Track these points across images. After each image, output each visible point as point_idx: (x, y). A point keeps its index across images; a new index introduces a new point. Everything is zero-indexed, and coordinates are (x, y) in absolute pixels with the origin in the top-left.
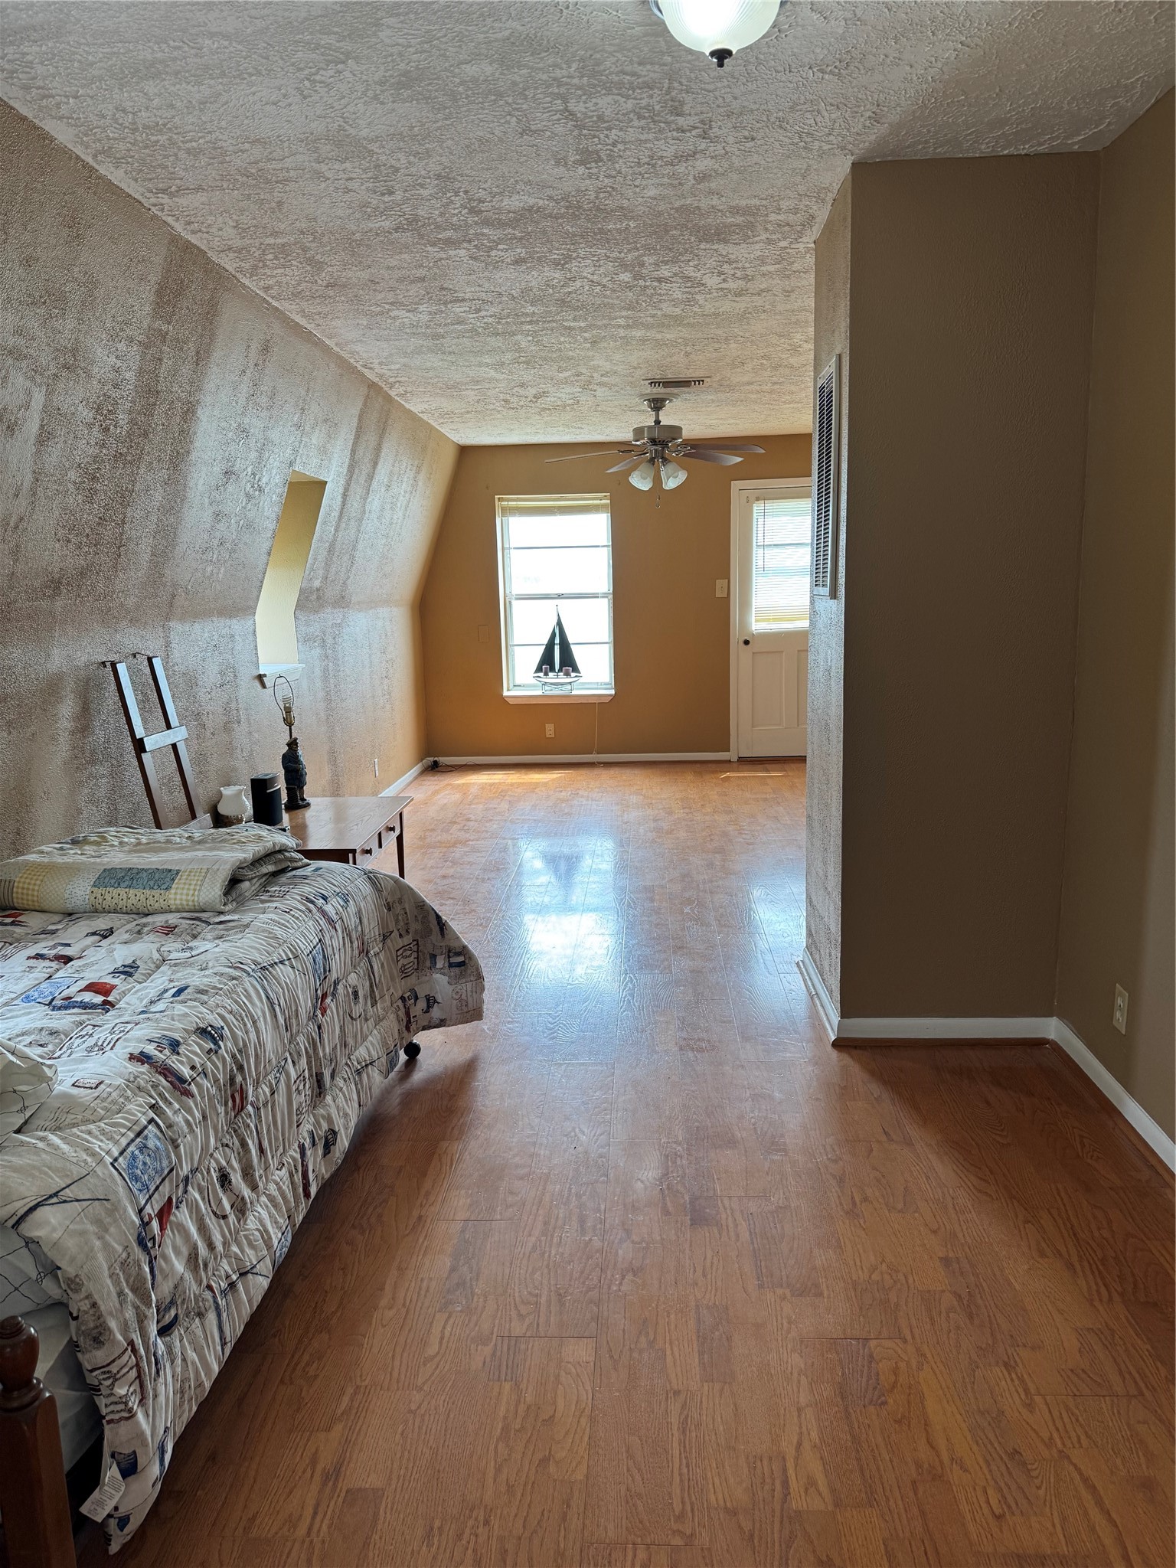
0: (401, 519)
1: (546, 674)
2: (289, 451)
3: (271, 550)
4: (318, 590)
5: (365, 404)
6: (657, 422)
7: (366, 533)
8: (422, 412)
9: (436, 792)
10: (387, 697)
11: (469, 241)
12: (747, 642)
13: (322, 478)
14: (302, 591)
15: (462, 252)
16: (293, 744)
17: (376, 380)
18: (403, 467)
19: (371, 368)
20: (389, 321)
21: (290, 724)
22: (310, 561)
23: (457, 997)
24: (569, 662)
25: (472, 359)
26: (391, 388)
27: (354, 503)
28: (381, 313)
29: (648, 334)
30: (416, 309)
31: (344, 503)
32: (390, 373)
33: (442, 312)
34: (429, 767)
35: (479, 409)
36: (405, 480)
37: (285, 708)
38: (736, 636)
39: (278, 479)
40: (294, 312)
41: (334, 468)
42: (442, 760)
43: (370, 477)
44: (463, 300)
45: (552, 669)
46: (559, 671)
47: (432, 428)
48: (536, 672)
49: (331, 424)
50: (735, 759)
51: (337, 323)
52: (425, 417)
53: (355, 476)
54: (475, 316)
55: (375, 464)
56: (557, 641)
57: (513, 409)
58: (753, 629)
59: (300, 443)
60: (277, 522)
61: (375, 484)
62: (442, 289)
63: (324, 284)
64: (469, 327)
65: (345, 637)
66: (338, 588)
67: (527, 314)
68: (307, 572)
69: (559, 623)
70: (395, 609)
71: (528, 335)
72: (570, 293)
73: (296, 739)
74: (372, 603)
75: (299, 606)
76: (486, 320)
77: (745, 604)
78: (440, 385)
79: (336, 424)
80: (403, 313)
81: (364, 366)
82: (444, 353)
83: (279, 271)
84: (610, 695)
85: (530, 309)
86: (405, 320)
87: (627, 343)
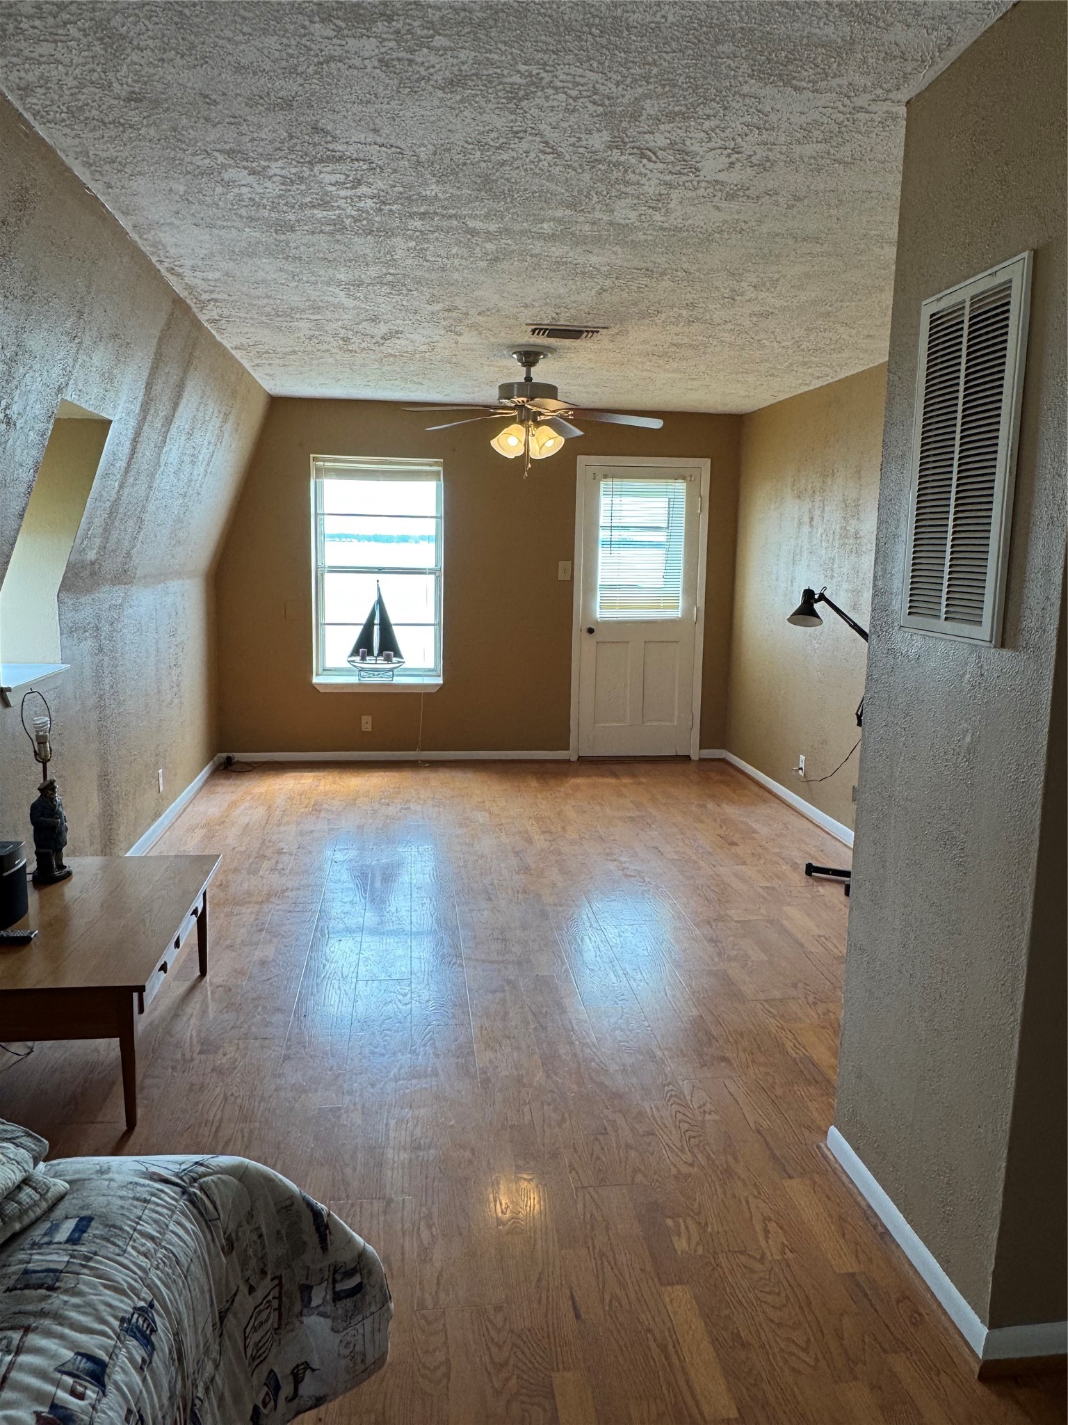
0: (202, 475)
1: (363, 659)
2: (57, 370)
3: (24, 510)
4: (92, 563)
5: (168, 325)
6: (528, 379)
7: (159, 491)
8: (236, 348)
9: (233, 805)
10: (175, 689)
11: (390, 19)
12: (591, 631)
13: (104, 415)
14: (70, 567)
15: (369, 46)
16: (48, 789)
17: (183, 294)
18: (209, 413)
19: (179, 275)
20: (219, 189)
21: (44, 761)
22: (83, 525)
23: (347, 1352)
24: (389, 646)
25: (322, 272)
26: (202, 308)
27: (146, 452)
28: (208, 172)
29: (571, 254)
30: (265, 168)
31: (133, 451)
32: (204, 286)
33: (302, 179)
34: (220, 765)
35: (309, 349)
36: (211, 428)
37: (38, 737)
38: (579, 622)
39: (39, 410)
40: (72, 155)
41: (122, 403)
42: (239, 756)
43: (169, 421)
44: (341, 159)
45: (370, 653)
46: (378, 655)
47: (244, 371)
48: (351, 656)
49: (119, 340)
50: (574, 758)
51: (139, 184)
52: (237, 354)
53: (149, 418)
54: (349, 193)
55: (175, 406)
56: (377, 621)
57: (351, 351)
58: (598, 616)
59: (75, 361)
60: (35, 472)
61: (173, 430)
62: (316, 129)
63: (124, 94)
64: (332, 215)
65: (126, 621)
66: (120, 560)
67: (425, 199)
68: (78, 541)
69: (380, 602)
70: (188, 581)
71: (411, 238)
72: (504, 163)
73: (52, 782)
74: (161, 576)
75: (68, 585)
76: (362, 204)
77: (590, 588)
78: (268, 309)
79: (128, 344)
80: (242, 176)
81: (171, 270)
82: (286, 258)
83: (45, 48)
84: (437, 685)
85: (433, 189)
86: (244, 190)
87: (537, 266)
